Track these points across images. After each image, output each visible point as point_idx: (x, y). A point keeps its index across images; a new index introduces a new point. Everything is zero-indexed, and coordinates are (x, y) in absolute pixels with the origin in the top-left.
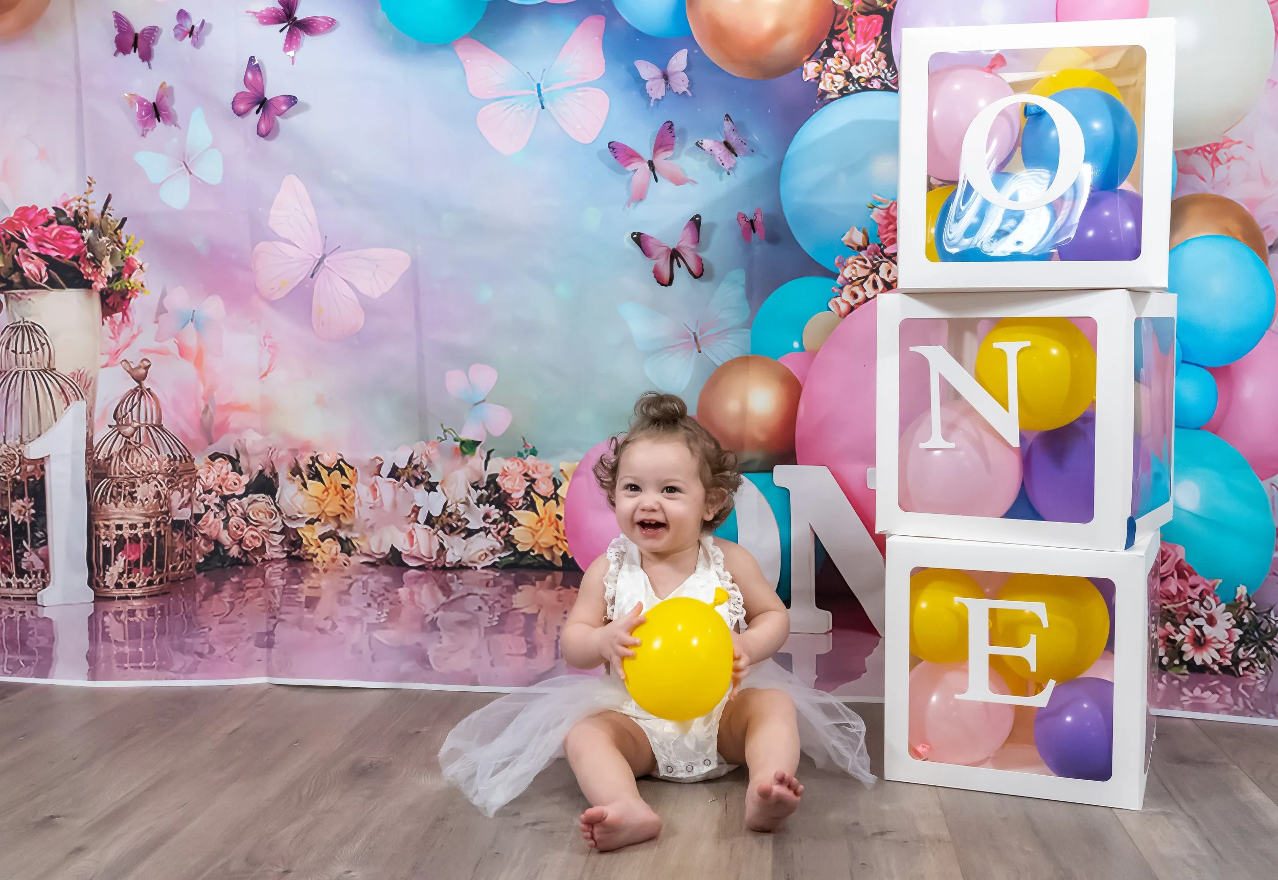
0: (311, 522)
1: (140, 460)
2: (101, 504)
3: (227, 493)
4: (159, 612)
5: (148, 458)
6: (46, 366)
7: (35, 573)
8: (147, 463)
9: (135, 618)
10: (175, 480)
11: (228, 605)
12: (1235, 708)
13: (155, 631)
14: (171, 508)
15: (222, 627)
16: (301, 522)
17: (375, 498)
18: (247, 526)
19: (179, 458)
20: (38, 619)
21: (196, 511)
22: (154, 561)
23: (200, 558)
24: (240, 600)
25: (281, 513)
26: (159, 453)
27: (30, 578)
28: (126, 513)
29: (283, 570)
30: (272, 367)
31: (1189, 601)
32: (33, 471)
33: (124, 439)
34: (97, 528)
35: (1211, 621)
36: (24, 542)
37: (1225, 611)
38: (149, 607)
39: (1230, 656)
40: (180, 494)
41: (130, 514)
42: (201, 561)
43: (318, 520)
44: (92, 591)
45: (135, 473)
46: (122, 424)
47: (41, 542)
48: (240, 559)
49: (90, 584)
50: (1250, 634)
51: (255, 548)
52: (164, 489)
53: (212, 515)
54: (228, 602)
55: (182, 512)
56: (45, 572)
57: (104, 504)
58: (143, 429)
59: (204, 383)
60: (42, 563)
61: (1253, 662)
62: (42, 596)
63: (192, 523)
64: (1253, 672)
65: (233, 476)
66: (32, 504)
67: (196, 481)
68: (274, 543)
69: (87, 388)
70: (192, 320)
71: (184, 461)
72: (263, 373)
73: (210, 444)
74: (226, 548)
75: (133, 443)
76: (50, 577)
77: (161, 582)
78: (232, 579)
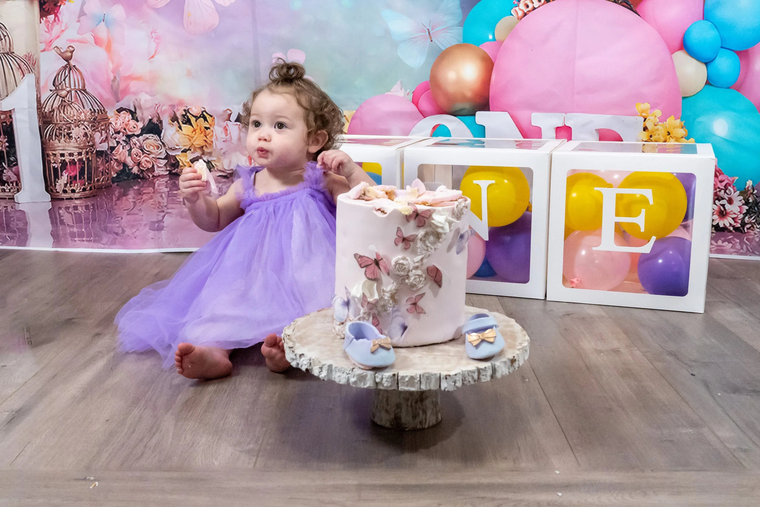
0: (185, 151)
1: (72, 112)
2: (49, 141)
3: (130, 133)
4: (92, 207)
5: (77, 111)
6: (8, 50)
7: (12, 183)
8: (77, 114)
9: (78, 211)
10: (96, 125)
11: (132, 204)
12: (741, 251)
13: (90, 219)
14: (95, 143)
15: (129, 217)
16: (178, 151)
17: (227, 135)
18: (143, 154)
19: (97, 111)
20: (16, 211)
21: (111, 145)
22: (86, 176)
23: (114, 174)
24: (139, 201)
25: (165, 146)
26: (84, 108)
27: (9, 186)
28: (66, 146)
29: (166, 182)
30: (157, 52)
31: (718, 190)
32: (4, 119)
33: (61, 98)
34: (48, 155)
35: (730, 201)
36: (3, 164)
37: (739, 196)
38: (85, 204)
39: (740, 221)
40: (100, 134)
41: (68, 147)
42: (115, 176)
43: (189, 150)
44: (49, 195)
45: (70, 121)
46: (59, 89)
47: (14, 164)
48: (139, 175)
49: (47, 190)
50: (753, 209)
51: (148, 168)
52: (89, 131)
53: (121, 147)
54: (132, 202)
55: (102, 146)
56: (18, 182)
57: (51, 141)
58: (73, 92)
59: (113, 62)
60: (15, 177)
61: (753, 224)
62: (17, 197)
63: (109, 152)
64: (753, 230)
65: (132, 123)
66: (6, 139)
67: (109, 125)
68: (160, 165)
69: (34, 65)
70: (103, 21)
71: (100, 113)
72: (150, 56)
73: (118, 102)
74: (130, 168)
75: (67, 102)
76: (21, 185)
77: (91, 189)
78: (134, 187)
